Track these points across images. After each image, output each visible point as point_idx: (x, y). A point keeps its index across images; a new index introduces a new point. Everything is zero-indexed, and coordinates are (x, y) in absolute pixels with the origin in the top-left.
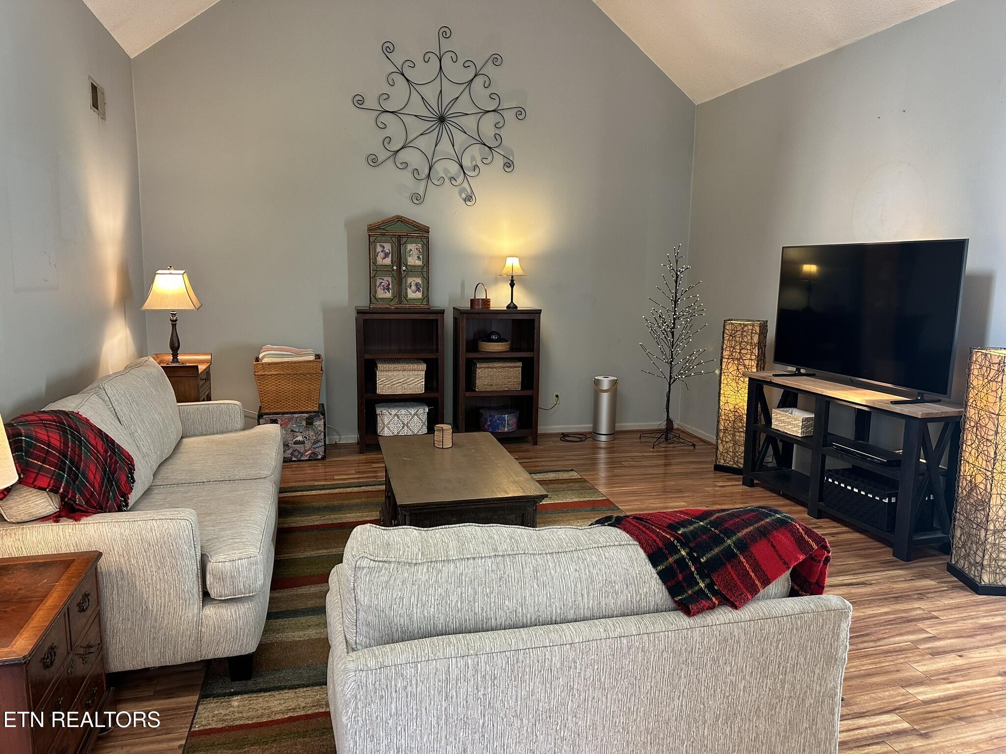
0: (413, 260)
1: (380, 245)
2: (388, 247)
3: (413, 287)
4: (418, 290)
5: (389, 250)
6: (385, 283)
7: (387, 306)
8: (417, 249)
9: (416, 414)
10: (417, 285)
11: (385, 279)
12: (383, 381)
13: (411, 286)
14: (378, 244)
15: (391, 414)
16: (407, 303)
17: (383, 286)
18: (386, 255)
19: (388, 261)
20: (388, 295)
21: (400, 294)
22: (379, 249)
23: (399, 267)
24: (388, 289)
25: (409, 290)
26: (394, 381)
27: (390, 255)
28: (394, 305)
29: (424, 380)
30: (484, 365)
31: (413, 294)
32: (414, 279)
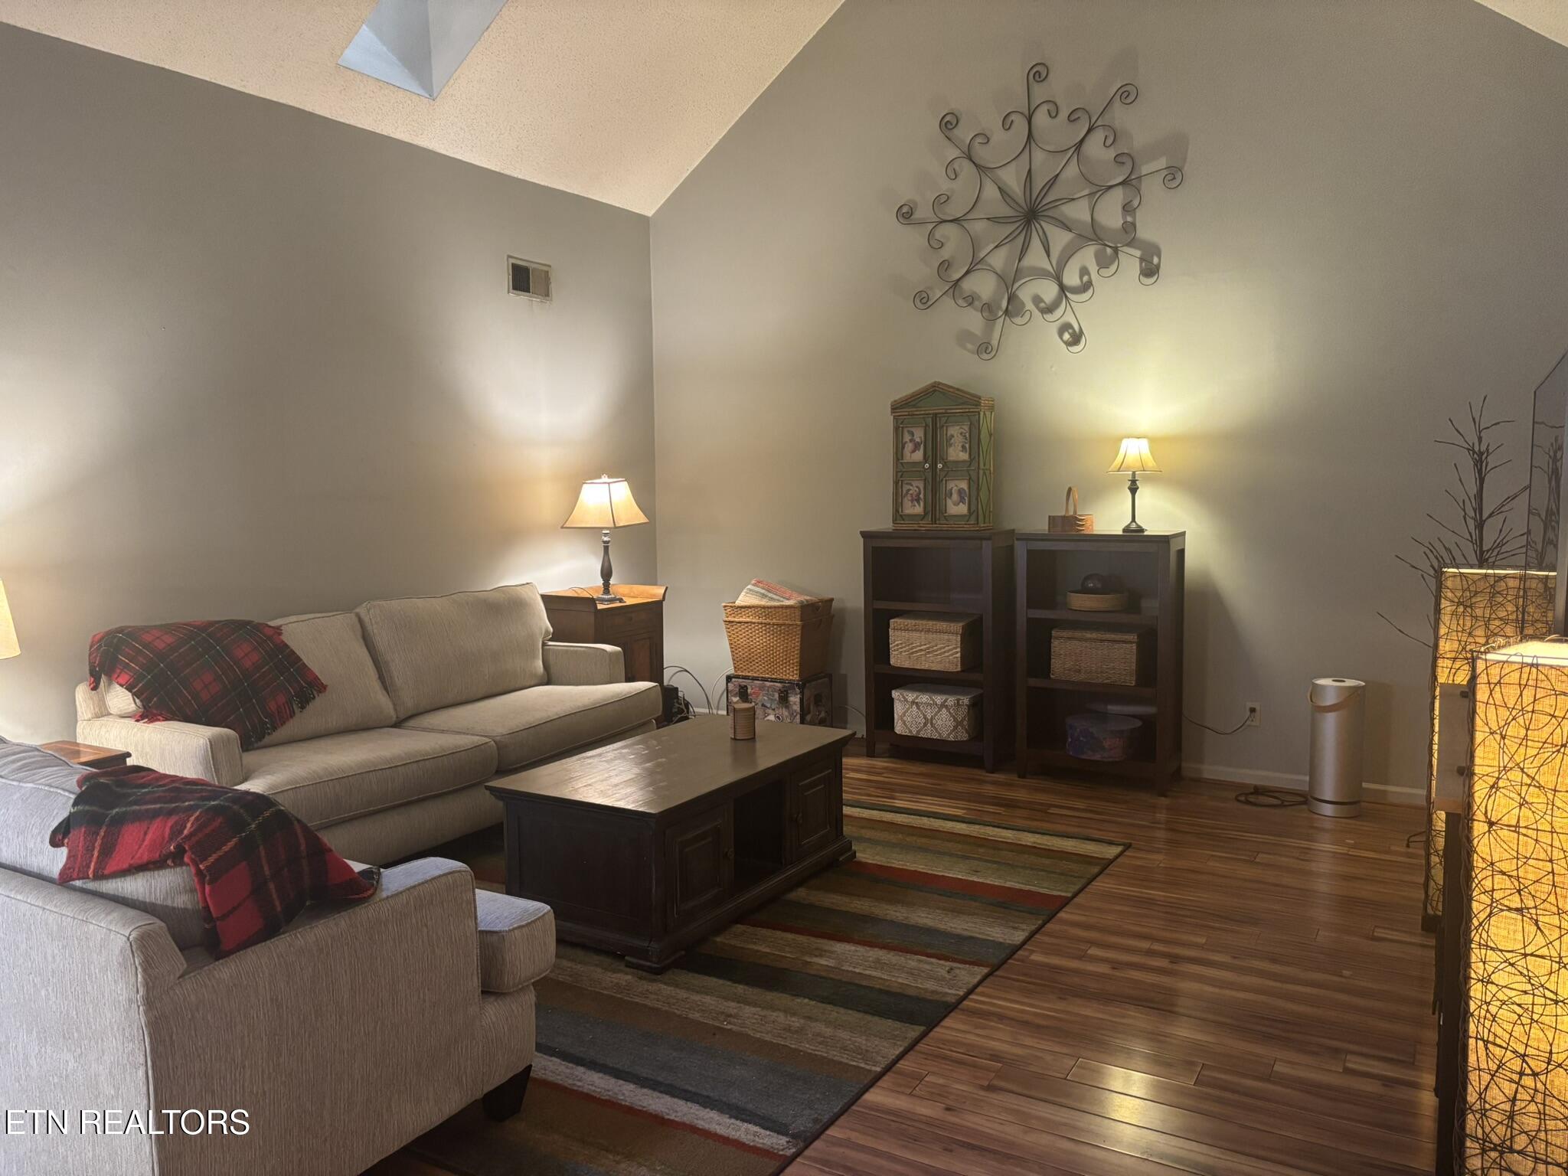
0: (957, 453)
1: (908, 431)
2: (919, 435)
3: (955, 496)
4: (962, 500)
5: (920, 438)
6: (913, 490)
7: (916, 527)
8: (961, 434)
9: (943, 705)
10: (960, 492)
11: (915, 484)
12: (897, 645)
13: (951, 494)
14: (905, 430)
15: (906, 700)
16: (945, 522)
17: (911, 494)
18: (916, 447)
19: (919, 456)
20: (918, 509)
22: (907, 438)
23: (934, 466)
24: (918, 500)
25: (949, 502)
26: (915, 647)
27: (922, 446)
28: (926, 525)
29: (959, 650)
30: (1065, 634)
31: (957, 508)
32: (957, 482)
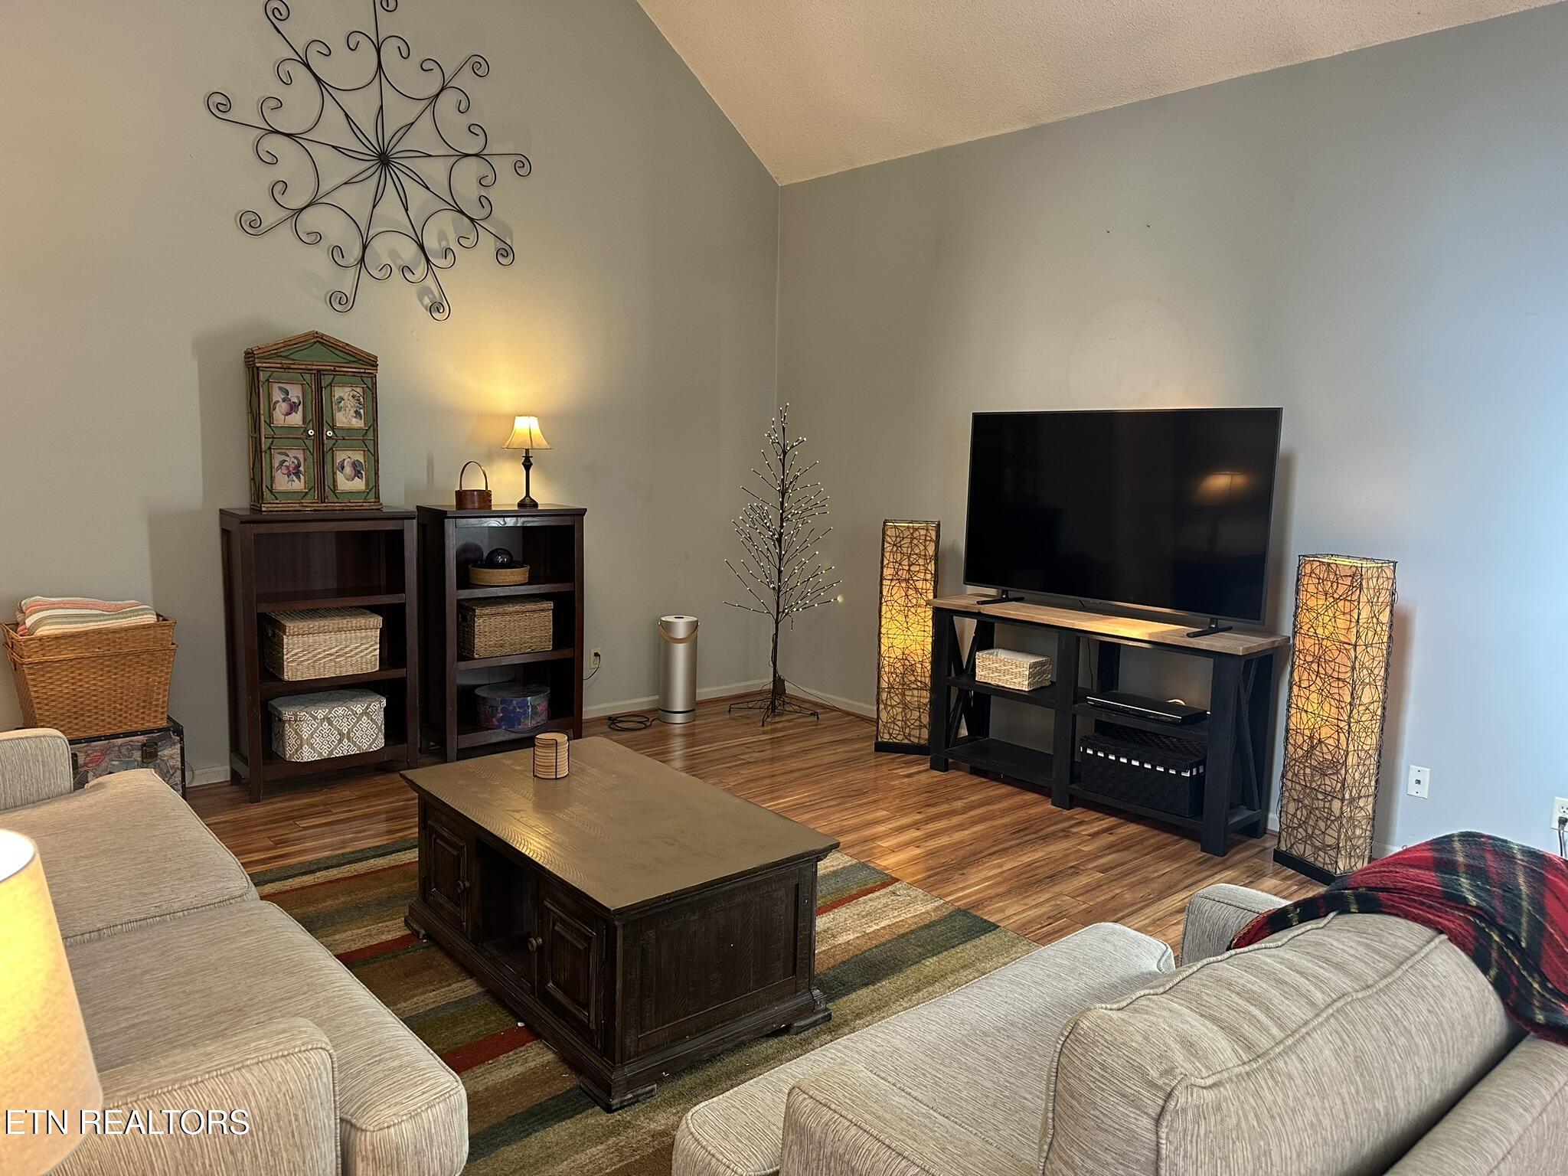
0: (347, 417)
1: (280, 389)
2: (295, 393)
3: (348, 470)
4: (358, 474)
5: (298, 397)
6: (290, 462)
7: (297, 507)
8: (353, 397)
9: (365, 713)
10: (354, 465)
11: (292, 453)
12: (296, 654)
13: (343, 468)
14: (275, 387)
15: (315, 718)
16: (336, 500)
17: (288, 467)
18: (293, 408)
19: (296, 419)
20: (298, 485)
21: (322, 483)
22: (277, 396)
23: (320, 432)
24: (297, 474)
25: (340, 476)
26: (319, 653)
27: (301, 407)
28: (310, 504)
29: (378, 646)
30: (487, 611)
31: (348, 484)
32: (349, 453)
